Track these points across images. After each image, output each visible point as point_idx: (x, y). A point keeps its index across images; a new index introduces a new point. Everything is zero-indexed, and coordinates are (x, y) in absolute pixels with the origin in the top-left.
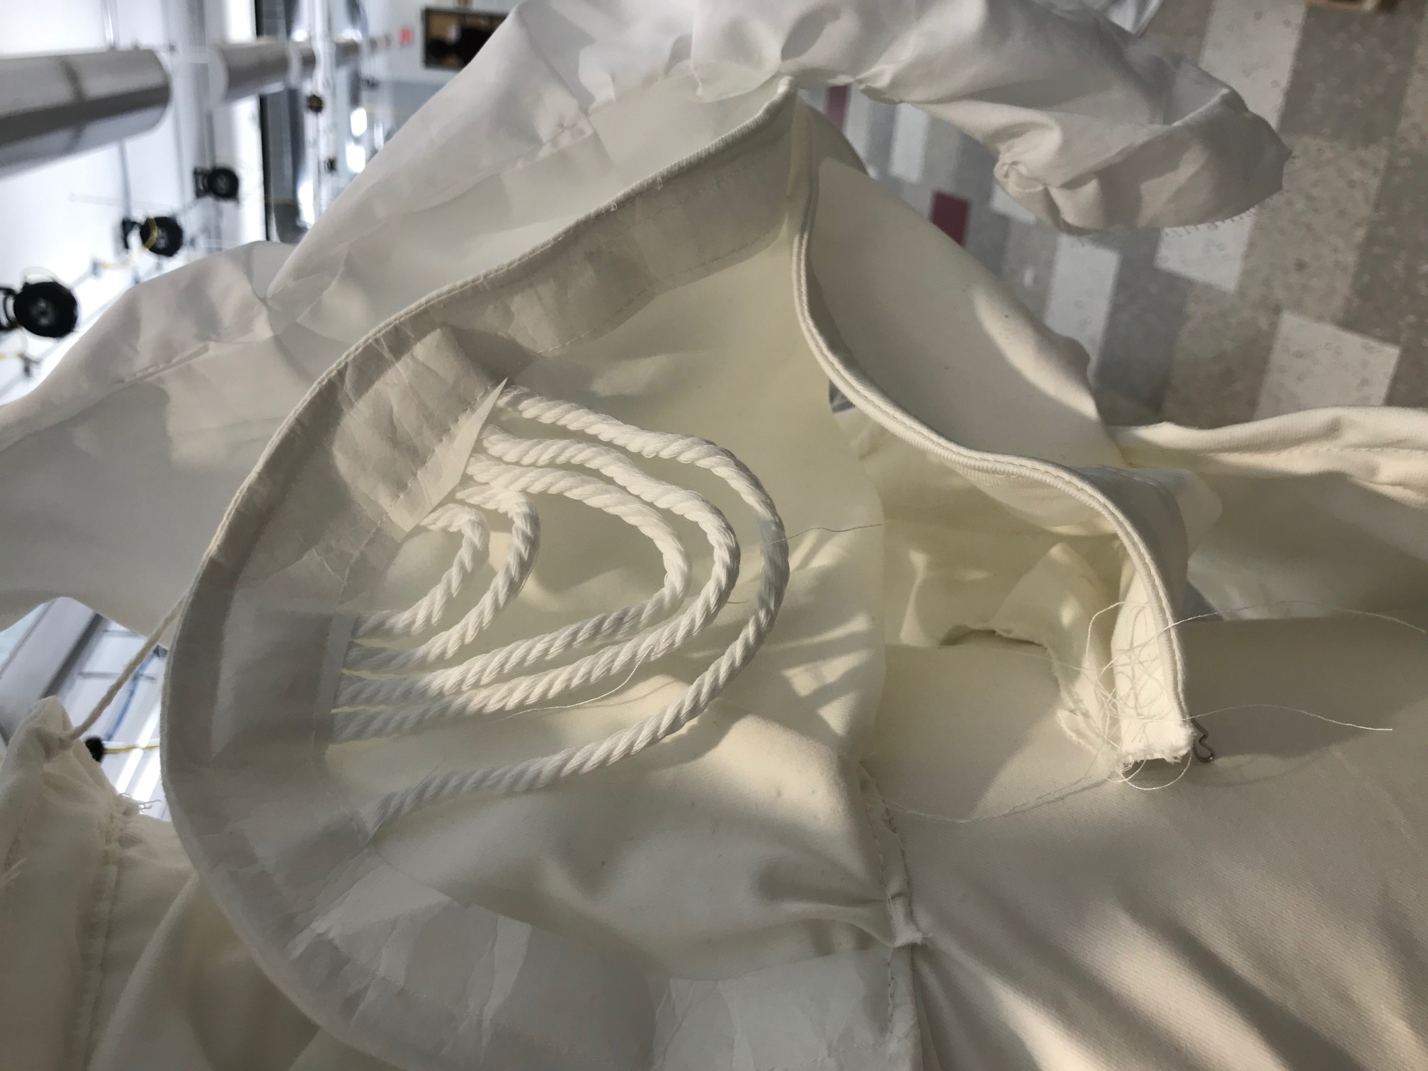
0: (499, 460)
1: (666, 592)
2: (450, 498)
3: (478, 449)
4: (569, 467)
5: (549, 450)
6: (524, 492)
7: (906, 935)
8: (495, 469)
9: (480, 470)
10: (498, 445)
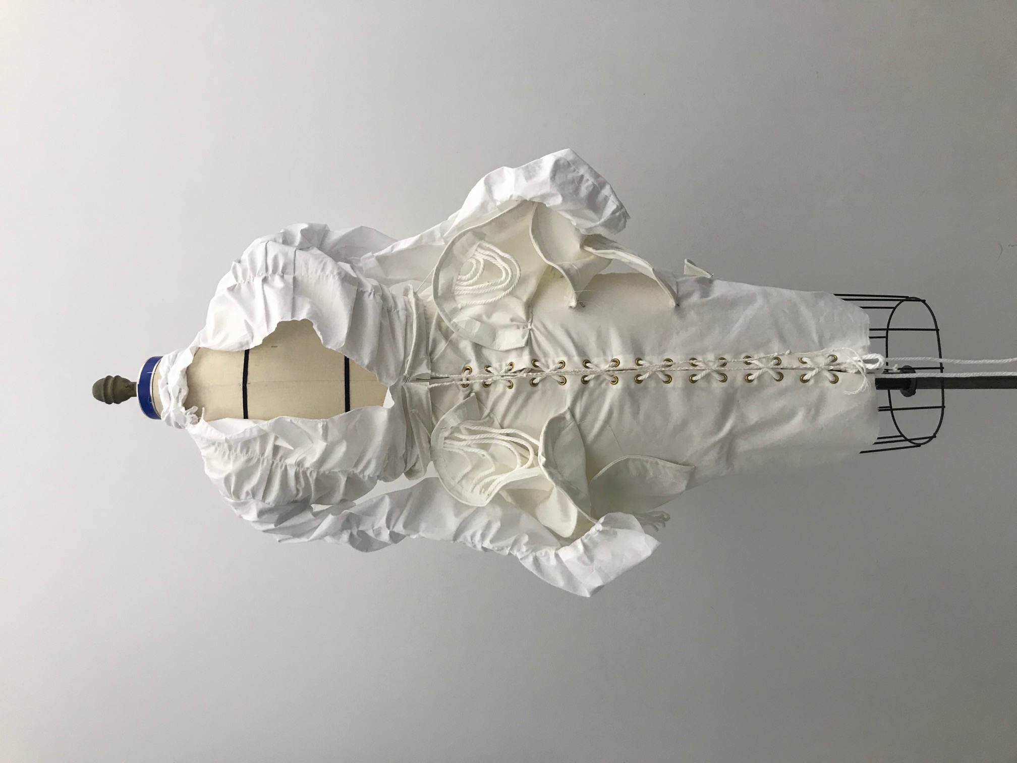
0: (480, 252)
1: (502, 279)
2: (471, 257)
3: (476, 250)
4: (490, 256)
5: (488, 253)
6: (483, 259)
7: (529, 327)
8: (479, 254)
9: (476, 253)
10: (479, 250)
